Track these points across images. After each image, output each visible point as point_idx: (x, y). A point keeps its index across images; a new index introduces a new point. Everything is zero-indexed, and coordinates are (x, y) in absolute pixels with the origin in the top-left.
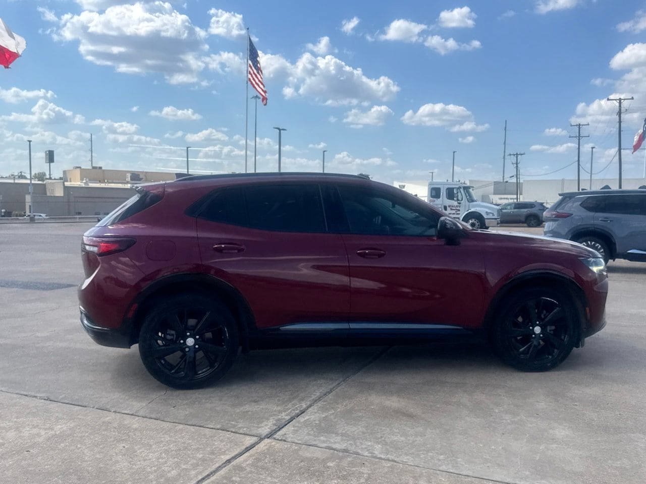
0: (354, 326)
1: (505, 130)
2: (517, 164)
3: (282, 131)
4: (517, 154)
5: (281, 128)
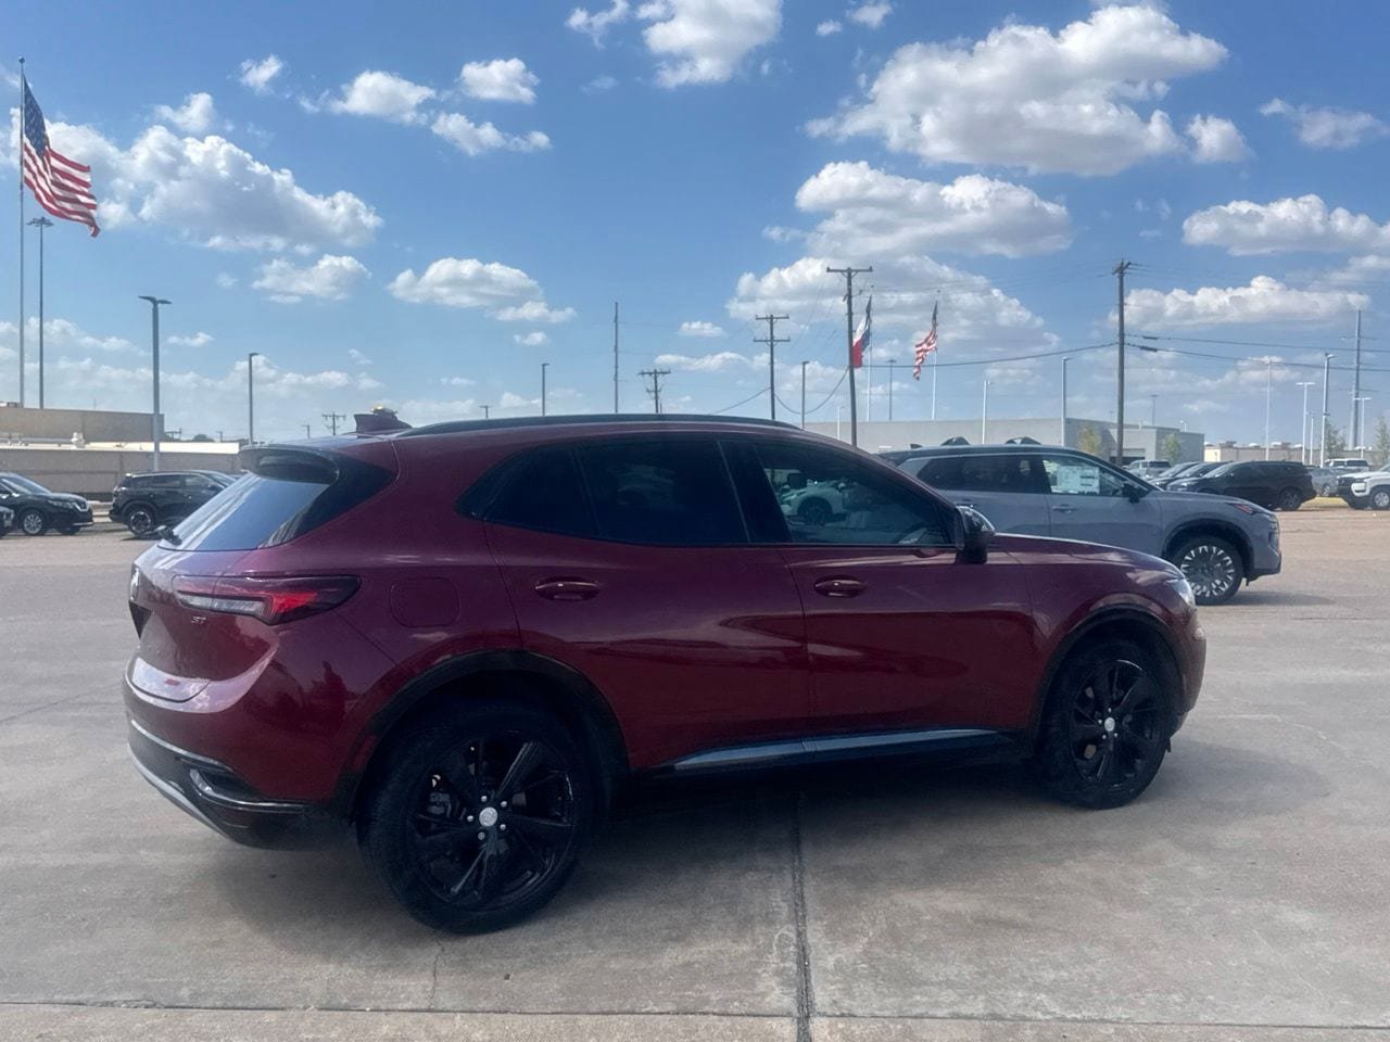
1: (616, 320)
2: (656, 392)
3: (159, 305)
4: (656, 372)
5: (158, 298)
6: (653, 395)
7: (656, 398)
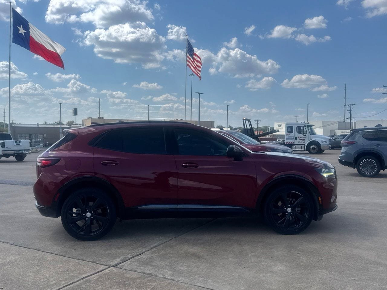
0: (180, 206)
1: (345, 89)
3: (201, 94)
4: (350, 105)
5: (200, 93)
6: (349, 111)
7: (350, 112)
